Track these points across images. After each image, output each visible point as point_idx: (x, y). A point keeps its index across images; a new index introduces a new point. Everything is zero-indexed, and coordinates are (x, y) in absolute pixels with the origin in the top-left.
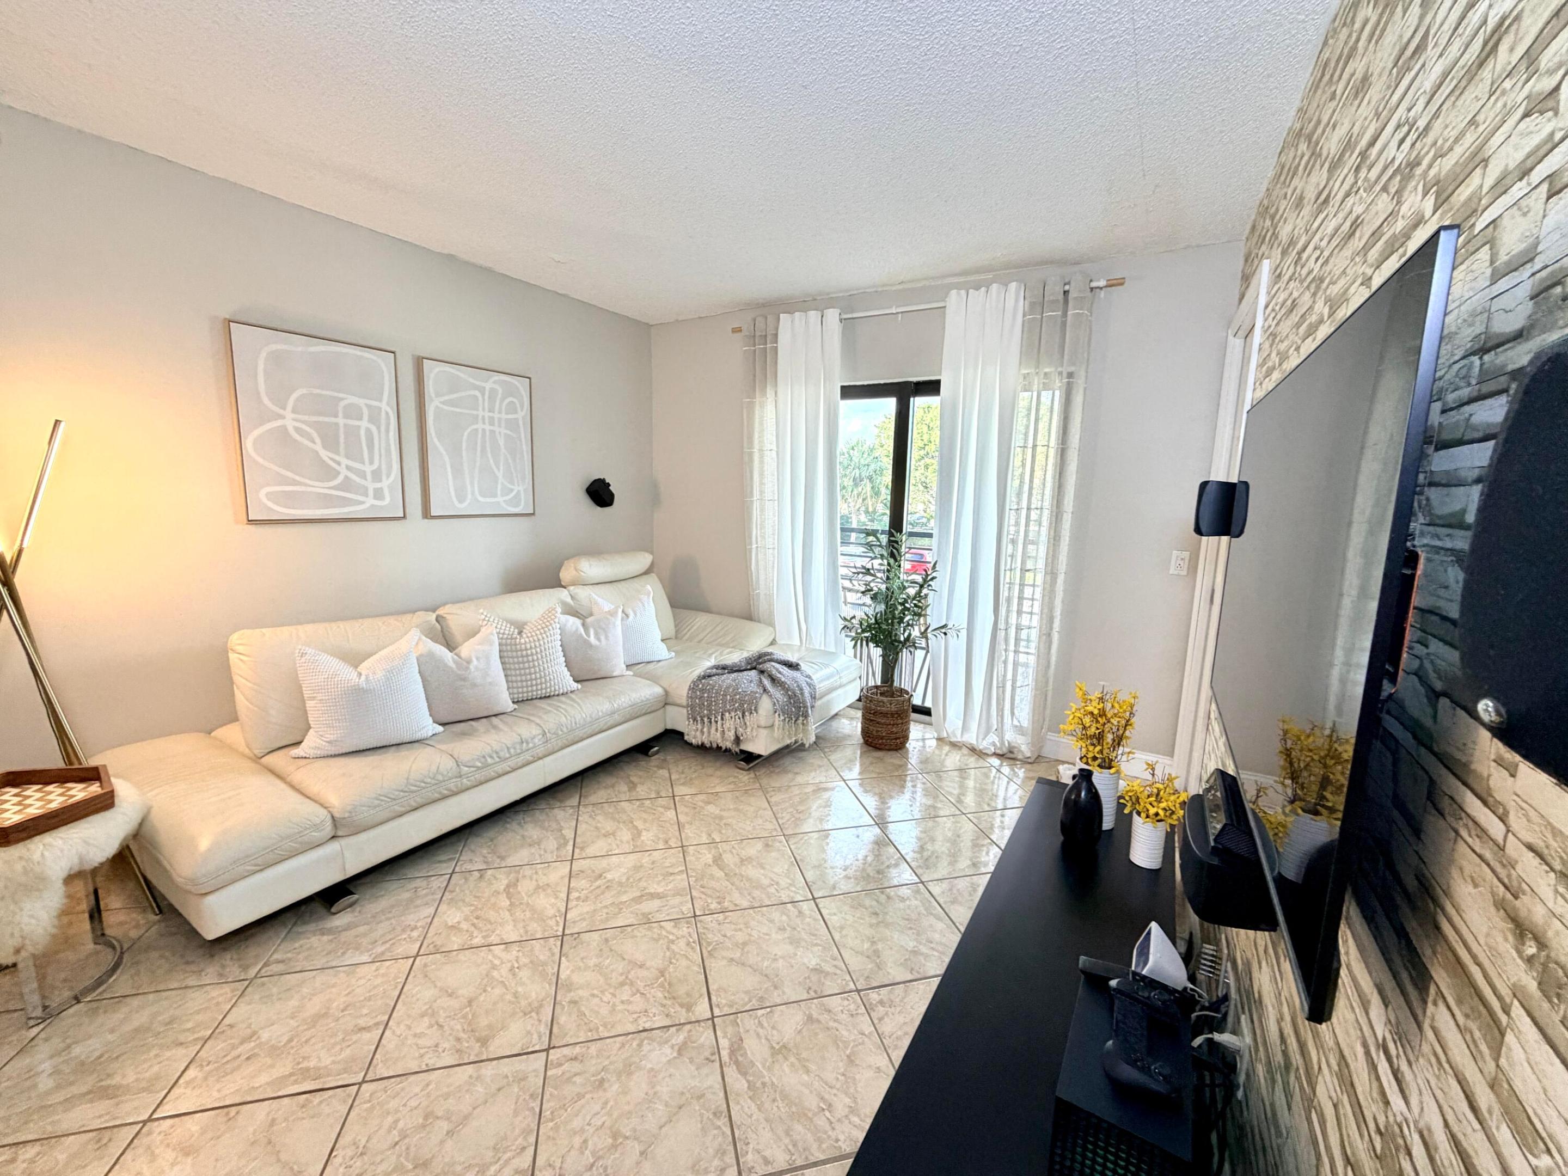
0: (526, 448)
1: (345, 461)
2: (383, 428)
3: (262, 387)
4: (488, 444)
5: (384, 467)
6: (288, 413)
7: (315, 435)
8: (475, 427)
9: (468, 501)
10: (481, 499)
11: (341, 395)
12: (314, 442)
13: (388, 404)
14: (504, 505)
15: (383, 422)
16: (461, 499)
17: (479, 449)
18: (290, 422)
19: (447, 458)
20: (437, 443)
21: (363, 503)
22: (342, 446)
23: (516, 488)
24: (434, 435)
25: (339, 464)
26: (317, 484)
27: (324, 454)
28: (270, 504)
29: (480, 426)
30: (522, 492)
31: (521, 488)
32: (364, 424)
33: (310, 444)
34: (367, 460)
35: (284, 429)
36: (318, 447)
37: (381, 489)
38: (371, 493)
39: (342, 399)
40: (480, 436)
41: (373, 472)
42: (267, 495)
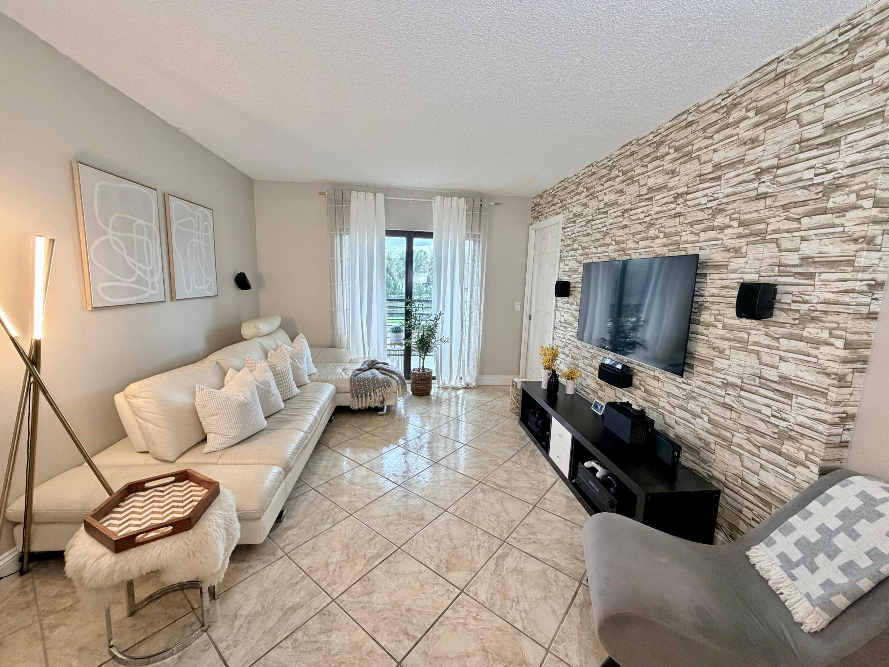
0: (213, 254)
1: (138, 264)
2: (154, 240)
3: (96, 213)
5: (155, 268)
6: (111, 232)
7: (123, 246)
8: (192, 241)
12: (123, 251)
13: (155, 225)
15: (154, 238)
18: (111, 237)
20: (177, 251)
24: (175, 246)
25: (134, 265)
26: (125, 280)
27: (128, 259)
28: (104, 296)
29: (194, 240)
33: (120, 251)
34: (147, 264)
35: (108, 241)
42: (102, 289)
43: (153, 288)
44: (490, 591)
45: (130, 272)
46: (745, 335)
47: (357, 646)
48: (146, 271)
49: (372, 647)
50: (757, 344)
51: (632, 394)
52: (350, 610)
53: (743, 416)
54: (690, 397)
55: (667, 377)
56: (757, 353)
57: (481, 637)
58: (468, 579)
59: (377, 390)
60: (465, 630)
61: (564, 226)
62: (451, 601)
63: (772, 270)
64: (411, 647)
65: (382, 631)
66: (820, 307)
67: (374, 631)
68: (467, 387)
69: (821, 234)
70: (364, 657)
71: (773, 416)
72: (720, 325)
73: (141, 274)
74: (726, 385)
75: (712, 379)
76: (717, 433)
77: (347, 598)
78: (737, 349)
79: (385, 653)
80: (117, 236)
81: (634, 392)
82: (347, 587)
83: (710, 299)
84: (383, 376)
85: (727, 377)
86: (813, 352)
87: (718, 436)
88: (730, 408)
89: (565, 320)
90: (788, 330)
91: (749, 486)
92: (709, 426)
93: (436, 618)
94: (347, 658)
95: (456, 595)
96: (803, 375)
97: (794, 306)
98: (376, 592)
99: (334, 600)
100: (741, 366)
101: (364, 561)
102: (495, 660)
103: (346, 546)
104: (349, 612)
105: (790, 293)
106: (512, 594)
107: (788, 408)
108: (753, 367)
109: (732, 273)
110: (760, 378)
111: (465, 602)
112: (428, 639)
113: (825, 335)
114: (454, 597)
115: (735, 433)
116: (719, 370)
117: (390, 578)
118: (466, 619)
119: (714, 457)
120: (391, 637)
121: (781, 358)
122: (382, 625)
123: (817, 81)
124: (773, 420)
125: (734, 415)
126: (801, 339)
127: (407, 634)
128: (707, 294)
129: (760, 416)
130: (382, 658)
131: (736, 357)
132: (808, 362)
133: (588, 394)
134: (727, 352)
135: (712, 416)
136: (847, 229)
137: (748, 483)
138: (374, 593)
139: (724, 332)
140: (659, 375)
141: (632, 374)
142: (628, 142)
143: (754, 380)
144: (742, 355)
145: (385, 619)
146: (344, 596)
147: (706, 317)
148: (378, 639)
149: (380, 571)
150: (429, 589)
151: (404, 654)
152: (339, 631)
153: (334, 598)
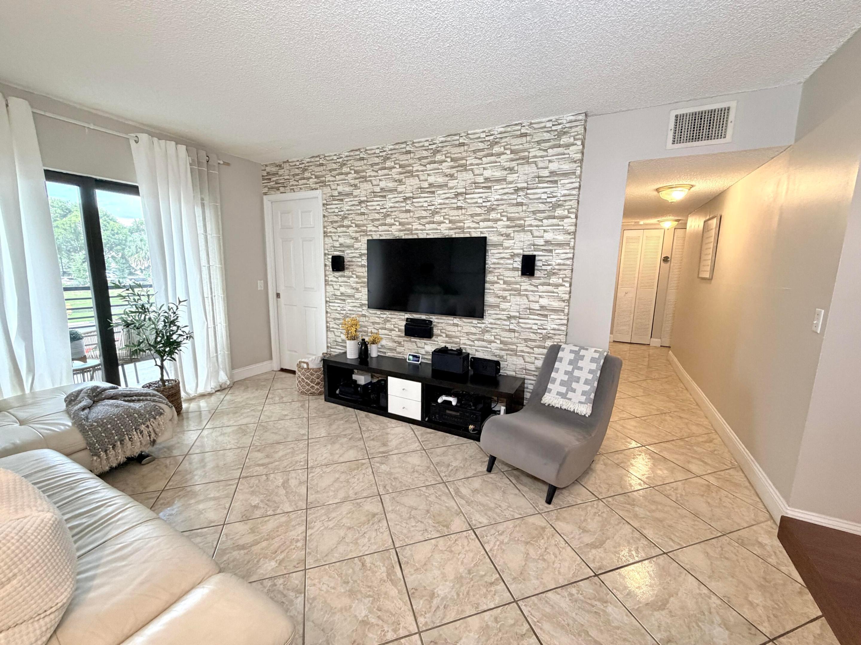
44: (483, 514)
46: (518, 286)
47: (485, 629)
49: (491, 616)
50: (526, 290)
51: (435, 341)
52: (442, 619)
53: (522, 334)
54: (485, 331)
55: (464, 322)
56: (527, 296)
57: (516, 539)
58: (464, 519)
59: (143, 427)
60: (507, 545)
61: (325, 202)
62: (477, 540)
63: (530, 248)
64: (505, 586)
65: (480, 601)
66: (557, 267)
67: (477, 608)
68: (221, 389)
69: (554, 229)
70: (498, 626)
71: (539, 329)
72: (501, 282)
74: (510, 318)
75: (500, 316)
76: (507, 348)
77: (425, 618)
78: (514, 295)
79: (501, 608)
81: (436, 339)
82: (411, 613)
83: (492, 266)
84: (142, 404)
85: (510, 313)
86: (555, 290)
87: (508, 350)
88: (514, 331)
89: (341, 293)
90: (542, 281)
91: (530, 372)
92: (501, 346)
93: (487, 557)
94: (493, 642)
95: (473, 534)
96: (553, 303)
97: (544, 268)
98: (435, 589)
99: (419, 633)
100: (518, 305)
101: (389, 584)
102: (536, 541)
103: (352, 593)
104: (444, 622)
105: (541, 260)
106: (492, 505)
107: (546, 322)
108: (525, 304)
109: (506, 249)
110: (529, 309)
111: (483, 532)
112: (503, 571)
113: (560, 281)
114: (475, 536)
115: (518, 345)
116: (504, 310)
117: (426, 570)
118: (498, 540)
119: (506, 363)
120: (489, 597)
121: (540, 297)
122: (472, 599)
123: (544, 145)
124: (539, 331)
125: (517, 334)
126: (549, 285)
127: (492, 584)
128: (490, 263)
129: (532, 331)
130: (505, 612)
131: (515, 300)
132: (554, 296)
133: (385, 353)
134: (508, 298)
135: (502, 339)
136: (565, 228)
137: (529, 370)
138: (436, 591)
139: (505, 286)
140: (457, 322)
141: (432, 326)
142: (403, 141)
143: (526, 311)
144: (518, 298)
145: (468, 593)
146: (421, 620)
147: (491, 278)
148: (485, 607)
149: (412, 575)
150: (457, 548)
151: (509, 594)
152: (461, 639)
153: (417, 631)
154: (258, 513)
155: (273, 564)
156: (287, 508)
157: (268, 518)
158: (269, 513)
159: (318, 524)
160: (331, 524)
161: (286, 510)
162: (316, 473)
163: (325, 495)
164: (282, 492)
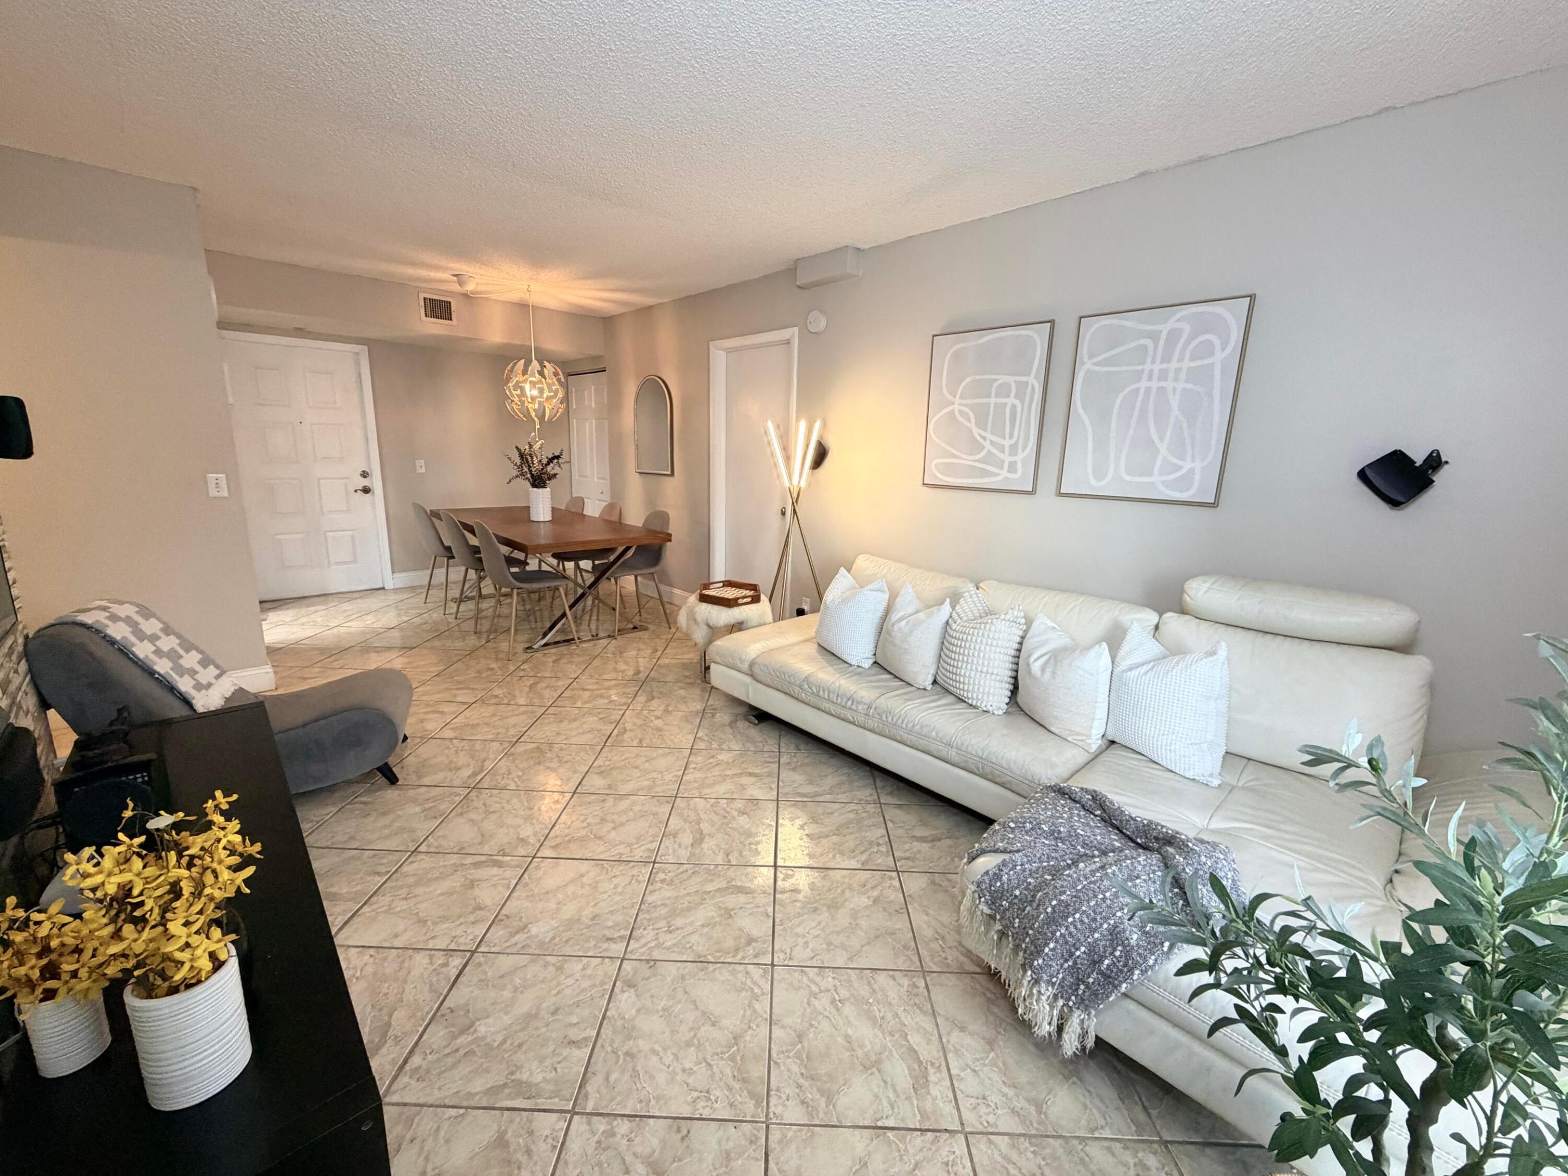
4: (1151, 408)
6: (957, 400)
7: (972, 415)
9: (1109, 477)
10: (1128, 478)
11: (994, 377)
14: (1162, 488)
16: (1099, 476)
17: (1136, 413)
19: (1090, 429)
21: (997, 475)
22: (990, 424)
23: (1188, 465)
25: (984, 438)
27: (976, 431)
30: (1198, 471)
31: (1198, 465)
32: (1011, 400)
34: (1007, 436)
36: (972, 425)
37: (1016, 462)
38: (1006, 466)
39: (996, 380)
40: (1140, 398)
41: (1011, 446)
43: (1012, 468)
45: (975, 446)
48: (1004, 446)
73: (994, 451)
80: (966, 406)
154: (739, 804)
155: (720, 757)
156: (701, 803)
157: (726, 796)
158: (725, 801)
159: (668, 777)
160: (654, 775)
161: (703, 800)
162: (643, 848)
163: (646, 808)
164: (705, 826)
